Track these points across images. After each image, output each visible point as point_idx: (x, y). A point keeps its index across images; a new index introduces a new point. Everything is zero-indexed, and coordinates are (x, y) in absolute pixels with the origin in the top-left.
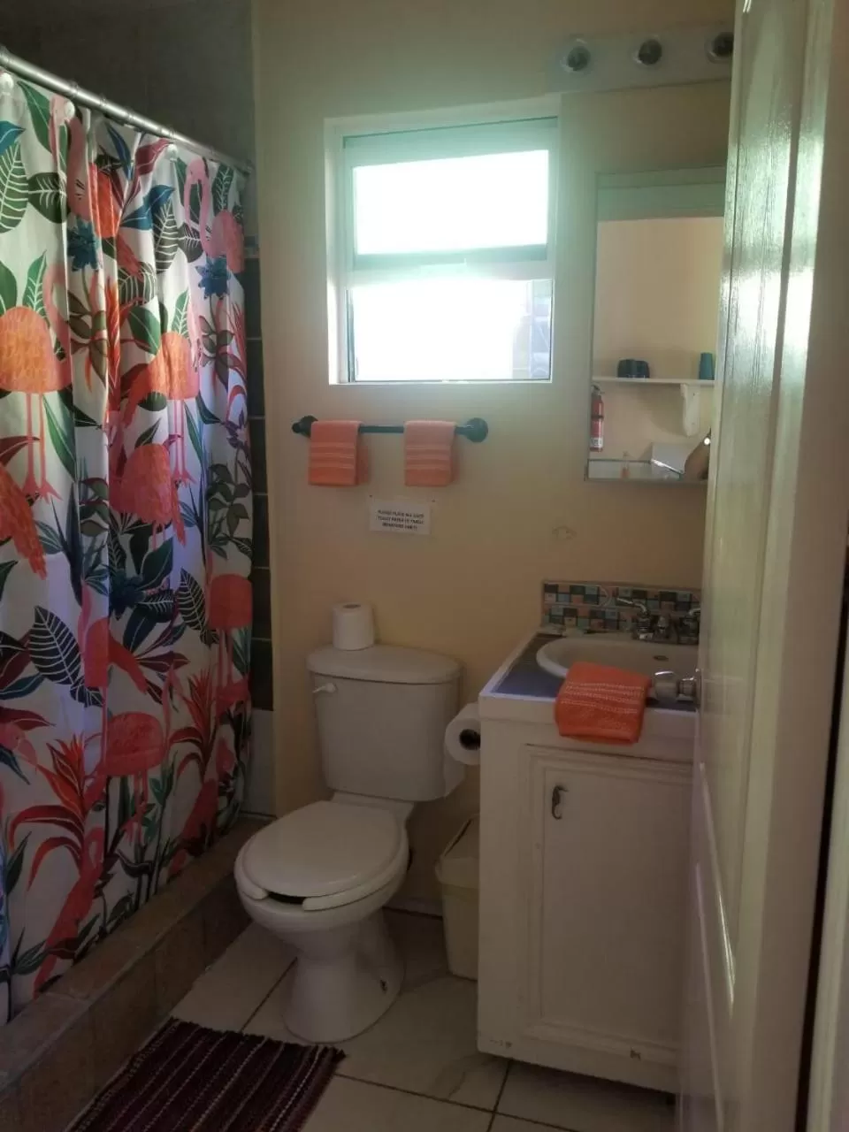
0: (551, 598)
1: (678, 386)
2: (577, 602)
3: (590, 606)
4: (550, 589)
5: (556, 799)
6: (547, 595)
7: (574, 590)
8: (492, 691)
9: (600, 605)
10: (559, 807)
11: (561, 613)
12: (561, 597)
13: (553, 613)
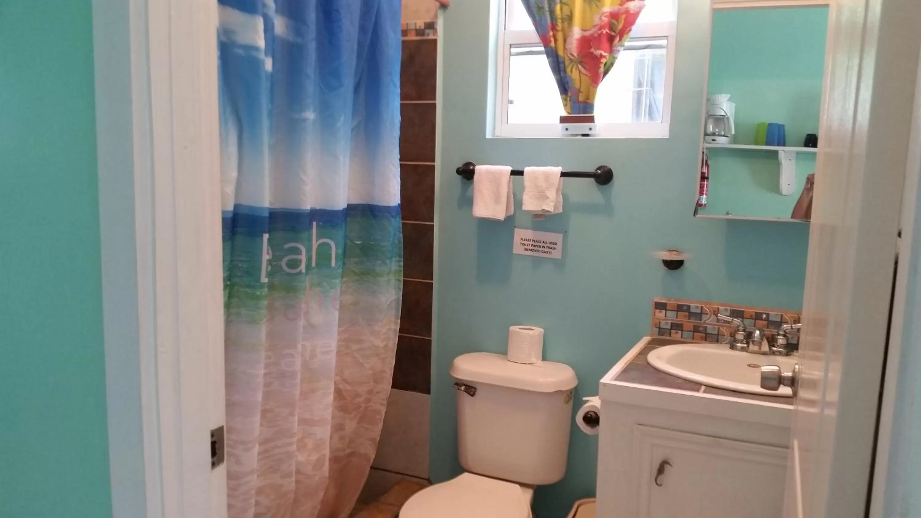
0: (661, 314)
1: (776, 153)
2: (682, 318)
3: (694, 322)
4: (660, 306)
5: (661, 470)
6: (657, 311)
7: (679, 308)
8: (611, 380)
9: (702, 321)
10: (661, 477)
11: (669, 327)
12: (669, 313)
13: (662, 326)
